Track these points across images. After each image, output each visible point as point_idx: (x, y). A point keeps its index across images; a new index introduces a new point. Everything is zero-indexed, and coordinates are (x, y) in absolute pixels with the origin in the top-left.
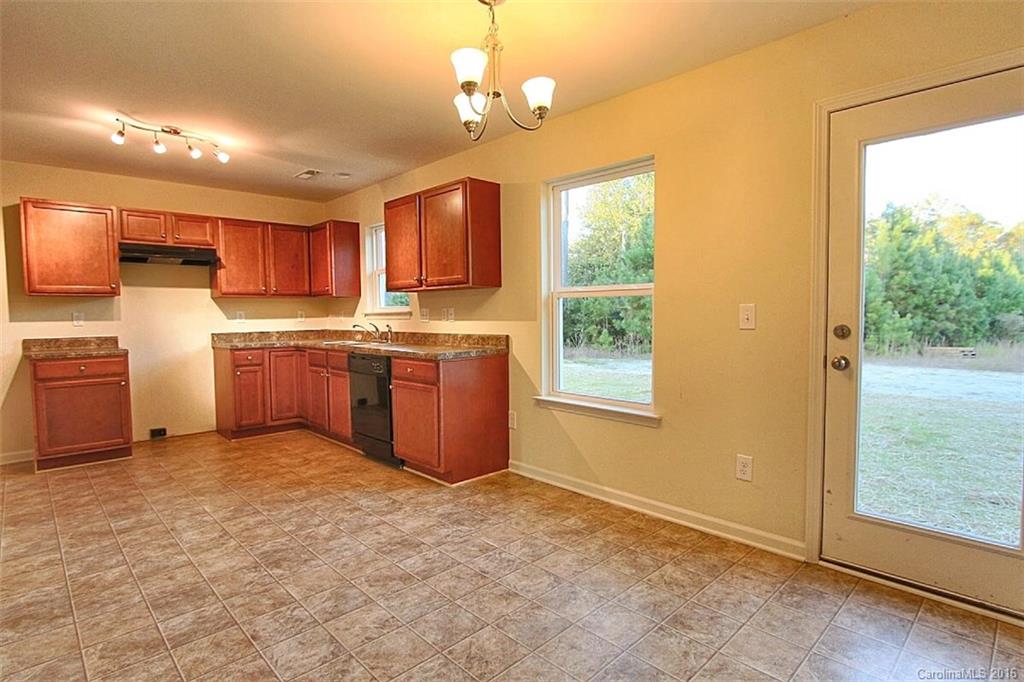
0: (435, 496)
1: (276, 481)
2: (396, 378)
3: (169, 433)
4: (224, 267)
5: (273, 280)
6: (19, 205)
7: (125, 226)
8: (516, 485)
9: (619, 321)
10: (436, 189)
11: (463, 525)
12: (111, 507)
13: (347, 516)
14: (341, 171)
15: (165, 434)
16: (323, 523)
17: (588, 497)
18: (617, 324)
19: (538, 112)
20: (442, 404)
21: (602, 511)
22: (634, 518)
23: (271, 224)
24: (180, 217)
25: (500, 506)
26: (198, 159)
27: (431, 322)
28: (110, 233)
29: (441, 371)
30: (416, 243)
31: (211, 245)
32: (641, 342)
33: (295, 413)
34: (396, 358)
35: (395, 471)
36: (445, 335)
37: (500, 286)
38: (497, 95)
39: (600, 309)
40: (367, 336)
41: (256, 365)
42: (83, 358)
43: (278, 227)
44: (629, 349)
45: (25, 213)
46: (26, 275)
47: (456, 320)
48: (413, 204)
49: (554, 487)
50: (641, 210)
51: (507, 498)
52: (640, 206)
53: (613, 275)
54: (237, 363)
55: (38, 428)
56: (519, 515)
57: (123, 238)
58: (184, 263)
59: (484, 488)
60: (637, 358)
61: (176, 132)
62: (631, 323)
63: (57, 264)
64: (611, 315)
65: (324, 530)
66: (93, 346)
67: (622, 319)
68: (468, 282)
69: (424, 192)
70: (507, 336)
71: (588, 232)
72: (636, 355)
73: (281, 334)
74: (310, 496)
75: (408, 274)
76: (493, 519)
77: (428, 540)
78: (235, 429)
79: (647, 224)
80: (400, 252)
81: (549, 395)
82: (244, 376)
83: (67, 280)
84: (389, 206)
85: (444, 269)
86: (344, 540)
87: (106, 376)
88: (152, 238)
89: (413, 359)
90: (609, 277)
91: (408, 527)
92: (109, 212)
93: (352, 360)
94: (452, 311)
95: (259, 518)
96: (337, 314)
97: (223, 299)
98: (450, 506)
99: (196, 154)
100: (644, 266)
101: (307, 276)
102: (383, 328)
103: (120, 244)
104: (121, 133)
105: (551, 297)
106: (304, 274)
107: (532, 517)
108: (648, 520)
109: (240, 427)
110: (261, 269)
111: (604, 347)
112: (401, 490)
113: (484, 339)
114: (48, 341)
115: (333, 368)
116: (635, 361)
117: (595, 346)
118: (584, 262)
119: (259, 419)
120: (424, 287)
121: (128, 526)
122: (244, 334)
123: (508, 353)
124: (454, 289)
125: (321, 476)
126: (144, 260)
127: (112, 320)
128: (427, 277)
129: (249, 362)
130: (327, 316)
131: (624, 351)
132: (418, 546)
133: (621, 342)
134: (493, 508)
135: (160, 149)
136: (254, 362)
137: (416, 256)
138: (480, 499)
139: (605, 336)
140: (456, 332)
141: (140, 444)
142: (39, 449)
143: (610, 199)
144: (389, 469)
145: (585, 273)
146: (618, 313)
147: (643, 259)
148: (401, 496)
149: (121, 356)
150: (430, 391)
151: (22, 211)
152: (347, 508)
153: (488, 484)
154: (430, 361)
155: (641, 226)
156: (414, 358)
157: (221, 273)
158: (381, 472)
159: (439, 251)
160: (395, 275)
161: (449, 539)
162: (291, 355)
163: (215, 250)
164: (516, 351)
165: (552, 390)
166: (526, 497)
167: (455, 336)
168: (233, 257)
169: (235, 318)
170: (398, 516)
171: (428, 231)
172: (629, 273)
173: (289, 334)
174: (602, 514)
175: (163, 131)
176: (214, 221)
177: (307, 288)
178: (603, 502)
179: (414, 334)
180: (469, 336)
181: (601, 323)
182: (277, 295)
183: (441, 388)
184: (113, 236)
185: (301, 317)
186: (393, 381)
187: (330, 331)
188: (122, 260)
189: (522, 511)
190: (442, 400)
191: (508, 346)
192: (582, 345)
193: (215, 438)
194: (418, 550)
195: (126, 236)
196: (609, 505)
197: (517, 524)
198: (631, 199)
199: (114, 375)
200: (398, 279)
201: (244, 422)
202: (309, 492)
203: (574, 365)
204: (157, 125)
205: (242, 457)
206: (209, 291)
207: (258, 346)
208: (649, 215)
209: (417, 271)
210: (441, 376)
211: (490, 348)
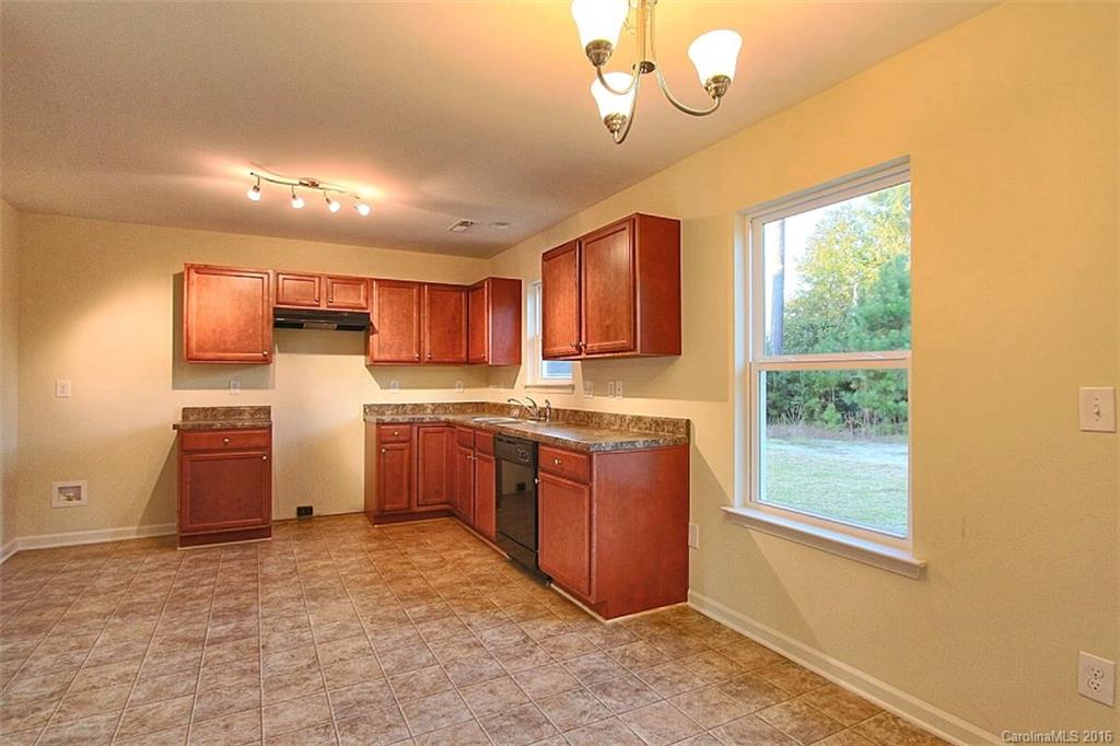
0: (582, 636)
1: (398, 588)
2: (543, 471)
3: (315, 512)
4: (377, 332)
5: (427, 346)
6: (183, 274)
7: (280, 291)
8: (694, 631)
9: (849, 395)
10: (599, 231)
11: (610, 695)
12: (218, 605)
13: (461, 654)
14: (497, 221)
15: (311, 513)
16: (433, 662)
17: (802, 668)
18: (847, 398)
19: (714, 85)
20: (594, 511)
21: (824, 700)
22: (879, 722)
23: (428, 284)
24: (335, 279)
25: (668, 666)
26: (335, 213)
27: (596, 398)
28: (266, 298)
29: (595, 467)
30: (575, 299)
31: (363, 308)
32: (880, 420)
33: (444, 499)
34: (545, 444)
35: (539, 589)
36: (611, 415)
37: (680, 354)
38: (648, 67)
39: (825, 379)
40: (524, 413)
41: (404, 442)
42: (229, 429)
43: (435, 287)
44: (864, 429)
45: (188, 278)
46: (185, 341)
47: (624, 397)
48: (573, 252)
49: (750, 643)
50: (878, 256)
51: (679, 655)
52: (877, 253)
53: (841, 338)
54: (383, 439)
55: (181, 502)
56: (694, 687)
57: (278, 303)
58: (339, 328)
59: (649, 630)
60: (874, 441)
61: (314, 185)
62: (866, 397)
63: (214, 331)
64: (839, 385)
65: (428, 676)
66: (247, 416)
67: (854, 391)
68: (635, 349)
69: (584, 237)
70: (688, 421)
71: (808, 287)
72: (873, 437)
73: (436, 407)
74: (431, 615)
75: (565, 341)
76: (655, 691)
77: (555, 716)
78: (378, 513)
79: (886, 274)
80: (557, 311)
81: (745, 505)
82: (389, 454)
83: (222, 347)
84: (547, 257)
85: (607, 332)
86: (447, 696)
87: (249, 449)
88: (306, 304)
89: (563, 449)
90: (837, 339)
91: (534, 686)
92: (265, 276)
93: (497, 442)
94: (620, 384)
95: (362, 643)
96: (498, 385)
97: (375, 366)
98: (597, 657)
99: (334, 207)
100: (883, 326)
101: (464, 342)
102: (541, 404)
103: (275, 309)
104: (257, 189)
105: (748, 369)
106: (461, 339)
107: (712, 694)
108: (903, 730)
109: (383, 511)
110: (415, 334)
111: (830, 425)
112: (540, 621)
113: (658, 423)
114: (205, 410)
115: (480, 451)
116: (872, 444)
117: (818, 423)
118: (803, 322)
119: (404, 505)
120: (583, 356)
121: (223, 634)
122: (397, 406)
123: (688, 444)
124: (619, 358)
125: (451, 587)
126: (300, 326)
127: (266, 388)
128: (587, 343)
129: (394, 438)
130: (487, 386)
131: (856, 430)
132: (539, 725)
133: (852, 419)
134: (656, 669)
135: (298, 204)
136: (402, 438)
137: (575, 316)
138: (641, 648)
139: (831, 412)
140: (624, 413)
141: (285, 522)
142: (181, 525)
143: (837, 247)
144: (533, 585)
145: (804, 334)
146: (849, 384)
147: (882, 317)
148: (539, 629)
149: (265, 428)
150: (582, 491)
151: (186, 277)
152: (467, 641)
153: (656, 624)
154: (582, 452)
155: (878, 278)
156: (565, 446)
157: (373, 339)
158: (522, 588)
159: (601, 310)
160: (553, 341)
161: (585, 719)
162: (443, 432)
163: (368, 314)
164: (701, 442)
165: (750, 498)
166: (707, 656)
167: (623, 417)
168: (386, 321)
169: (389, 388)
170: (526, 665)
171: (589, 283)
172: (863, 334)
173: (444, 407)
174: (825, 706)
175: (301, 183)
176: (367, 282)
177: (464, 354)
178: (826, 682)
179: (576, 412)
180: (639, 419)
181: (826, 396)
182: (431, 362)
183: (595, 489)
184: (268, 301)
185: (459, 387)
186: (540, 474)
187: (489, 404)
188: (277, 325)
189: (698, 681)
190: (595, 505)
191: (688, 434)
192: (802, 421)
193: (361, 521)
194: (537, 732)
195: (281, 300)
196: (835, 690)
197: (689, 704)
198: (865, 247)
199: (257, 448)
200: (555, 345)
201: (388, 507)
202: (431, 610)
203: (790, 447)
204: (295, 178)
205: (377, 550)
206: (363, 357)
207: (406, 420)
208: (890, 264)
209: (576, 334)
210: (595, 473)
211: (665, 438)
